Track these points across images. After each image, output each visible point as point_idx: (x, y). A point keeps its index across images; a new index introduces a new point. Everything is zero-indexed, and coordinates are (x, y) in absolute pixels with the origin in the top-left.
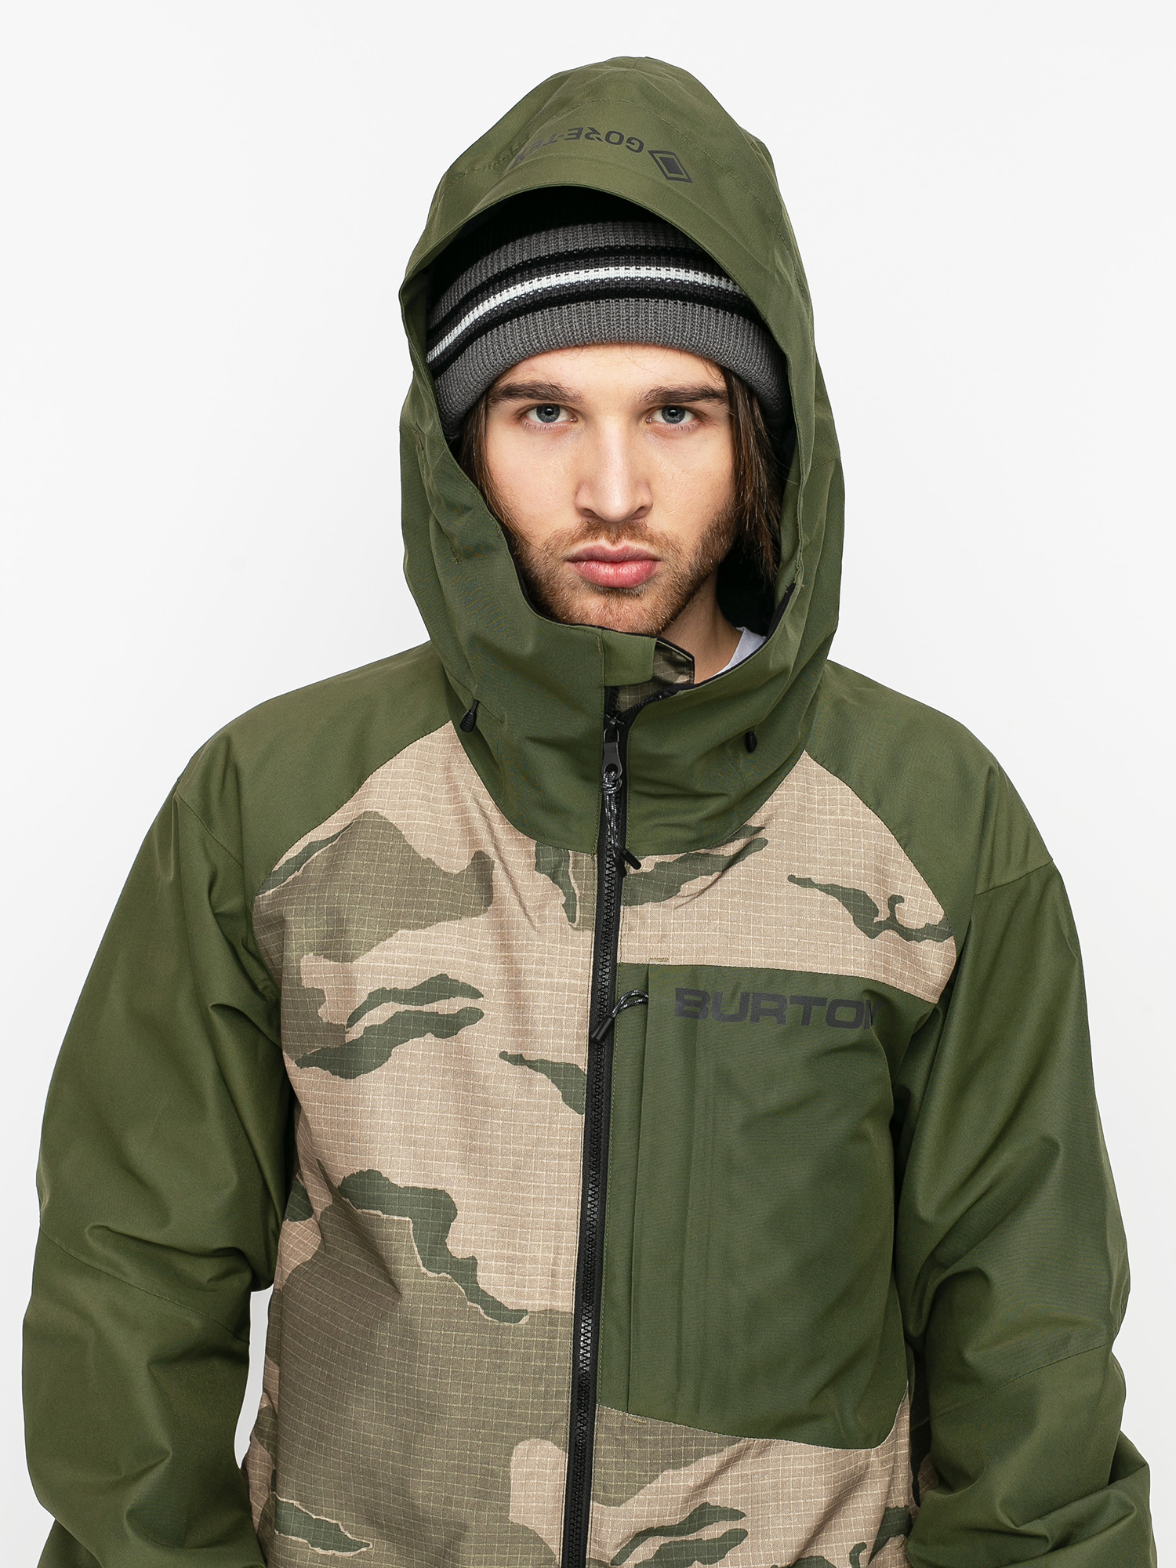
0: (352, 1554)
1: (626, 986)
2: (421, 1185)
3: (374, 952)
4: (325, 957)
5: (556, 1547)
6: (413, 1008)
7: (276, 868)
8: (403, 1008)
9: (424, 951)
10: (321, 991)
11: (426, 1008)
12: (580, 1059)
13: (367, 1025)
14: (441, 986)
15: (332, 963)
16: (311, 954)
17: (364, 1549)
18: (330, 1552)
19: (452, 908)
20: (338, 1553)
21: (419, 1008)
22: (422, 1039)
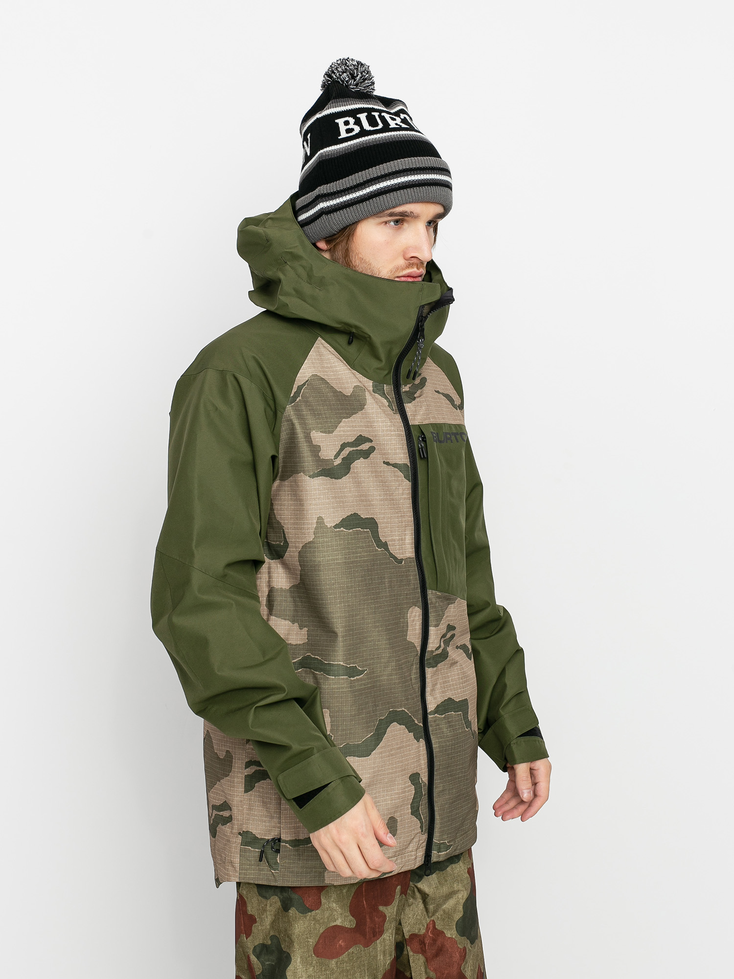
0: (362, 675)
1: (415, 434)
2: (368, 517)
3: (338, 429)
4: (321, 432)
5: (419, 649)
6: (355, 449)
7: (292, 395)
8: (351, 449)
9: (353, 426)
10: (320, 446)
11: (359, 448)
12: (407, 461)
13: (342, 457)
14: (361, 440)
15: (324, 434)
16: (314, 431)
17: (366, 672)
18: (355, 678)
19: (354, 409)
20: (358, 677)
21: (357, 448)
22: (359, 460)
